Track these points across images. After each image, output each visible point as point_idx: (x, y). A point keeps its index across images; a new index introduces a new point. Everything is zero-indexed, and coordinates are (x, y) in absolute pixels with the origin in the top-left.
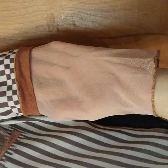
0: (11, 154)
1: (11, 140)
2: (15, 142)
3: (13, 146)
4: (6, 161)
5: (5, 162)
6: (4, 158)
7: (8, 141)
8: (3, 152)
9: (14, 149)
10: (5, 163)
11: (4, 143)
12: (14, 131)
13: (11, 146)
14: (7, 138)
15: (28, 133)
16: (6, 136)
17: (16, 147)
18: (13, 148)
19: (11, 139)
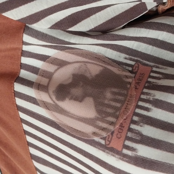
0: (147, 109)
1: (138, 83)
2: (146, 85)
3: (147, 94)
4: (141, 124)
5: (141, 126)
6: (136, 118)
7: (133, 86)
8: (132, 108)
9: (151, 99)
10: (142, 128)
11: (127, 89)
12: (137, 65)
13: (143, 93)
14: (130, 80)
15: (165, 67)
16: (127, 77)
17: (154, 96)
18: (148, 97)
19: (137, 81)
